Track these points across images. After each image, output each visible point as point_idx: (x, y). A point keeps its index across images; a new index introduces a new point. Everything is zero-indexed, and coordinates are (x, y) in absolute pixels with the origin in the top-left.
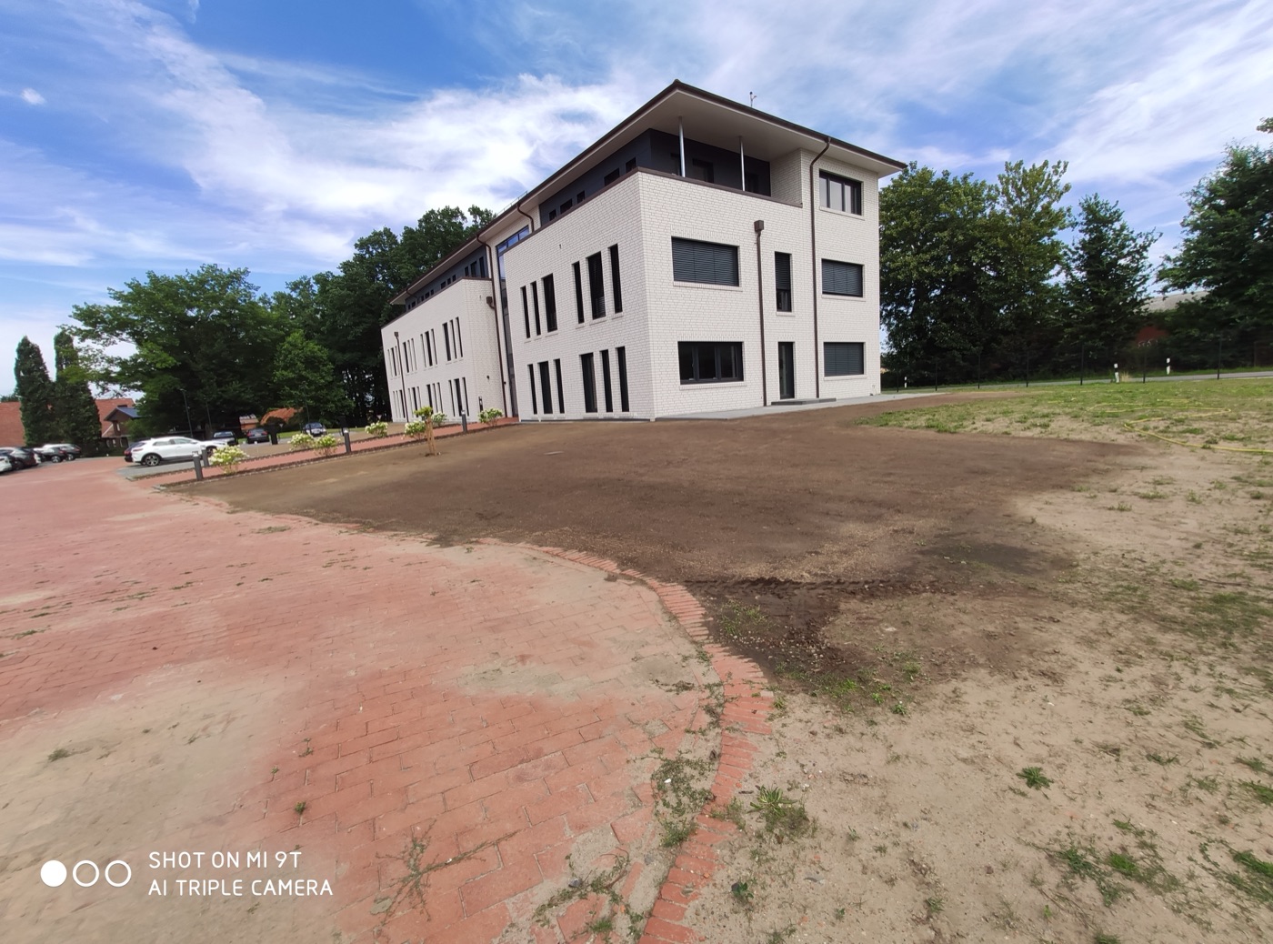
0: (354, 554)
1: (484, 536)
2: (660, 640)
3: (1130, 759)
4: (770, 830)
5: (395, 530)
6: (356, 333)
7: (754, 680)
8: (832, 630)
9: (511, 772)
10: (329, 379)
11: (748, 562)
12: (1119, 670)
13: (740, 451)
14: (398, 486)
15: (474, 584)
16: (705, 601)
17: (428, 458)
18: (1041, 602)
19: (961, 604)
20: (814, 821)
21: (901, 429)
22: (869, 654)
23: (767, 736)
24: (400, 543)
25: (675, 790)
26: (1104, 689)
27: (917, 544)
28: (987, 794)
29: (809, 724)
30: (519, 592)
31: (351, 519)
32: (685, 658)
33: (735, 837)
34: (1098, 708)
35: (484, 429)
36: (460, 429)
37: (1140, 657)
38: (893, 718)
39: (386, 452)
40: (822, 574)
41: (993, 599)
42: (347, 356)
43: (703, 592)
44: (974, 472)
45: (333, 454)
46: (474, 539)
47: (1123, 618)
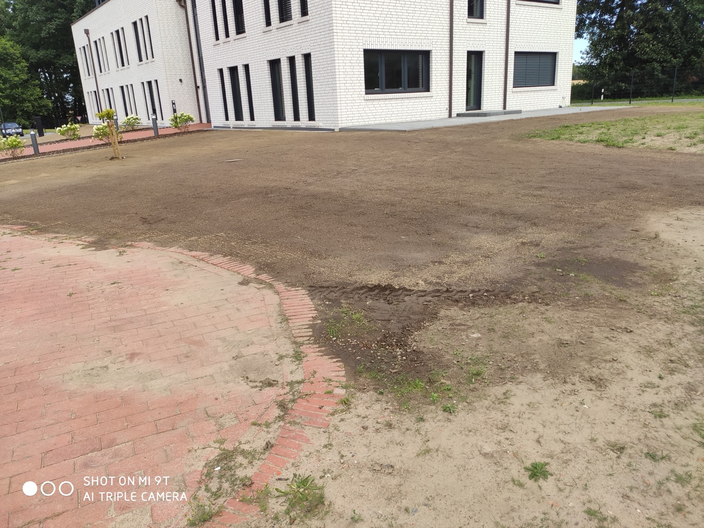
0: (9, 255)
1: (141, 240)
2: (266, 340)
3: (630, 456)
4: (287, 512)
5: (58, 233)
6: (50, 29)
7: (333, 379)
8: (424, 335)
9: (80, 460)
10: (24, 77)
11: (373, 270)
12: (660, 378)
13: (408, 162)
14: (74, 190)
15: (114, 285)
16: (320, 305)
17: (112, 162)
18: (625, 312)
19: (549, 314)
20: (329, 505)
21: (571, 143)
22: (448, 357)
23: (322, 430)
24: (58, 245)
25: (220, 477)
26: (640, 395)
27: (537, 257)
28: (490, 484)
29: (366, 419)
30: (154, 295)
31: (19, 221)
32: (281, 357)
33: (255, 518)
34: (626, 411)
35: (175, 134)
36: (151, 133)
37: (687, 366)
38: (441, 415)
39: (74, 154)
40: (436, 283)
41: (582, 310)
42: (41, 53)
43: (322, 296)
44: (624, 187)
45: (20, 155)
46: (129, 243)
47: (690, 329)
